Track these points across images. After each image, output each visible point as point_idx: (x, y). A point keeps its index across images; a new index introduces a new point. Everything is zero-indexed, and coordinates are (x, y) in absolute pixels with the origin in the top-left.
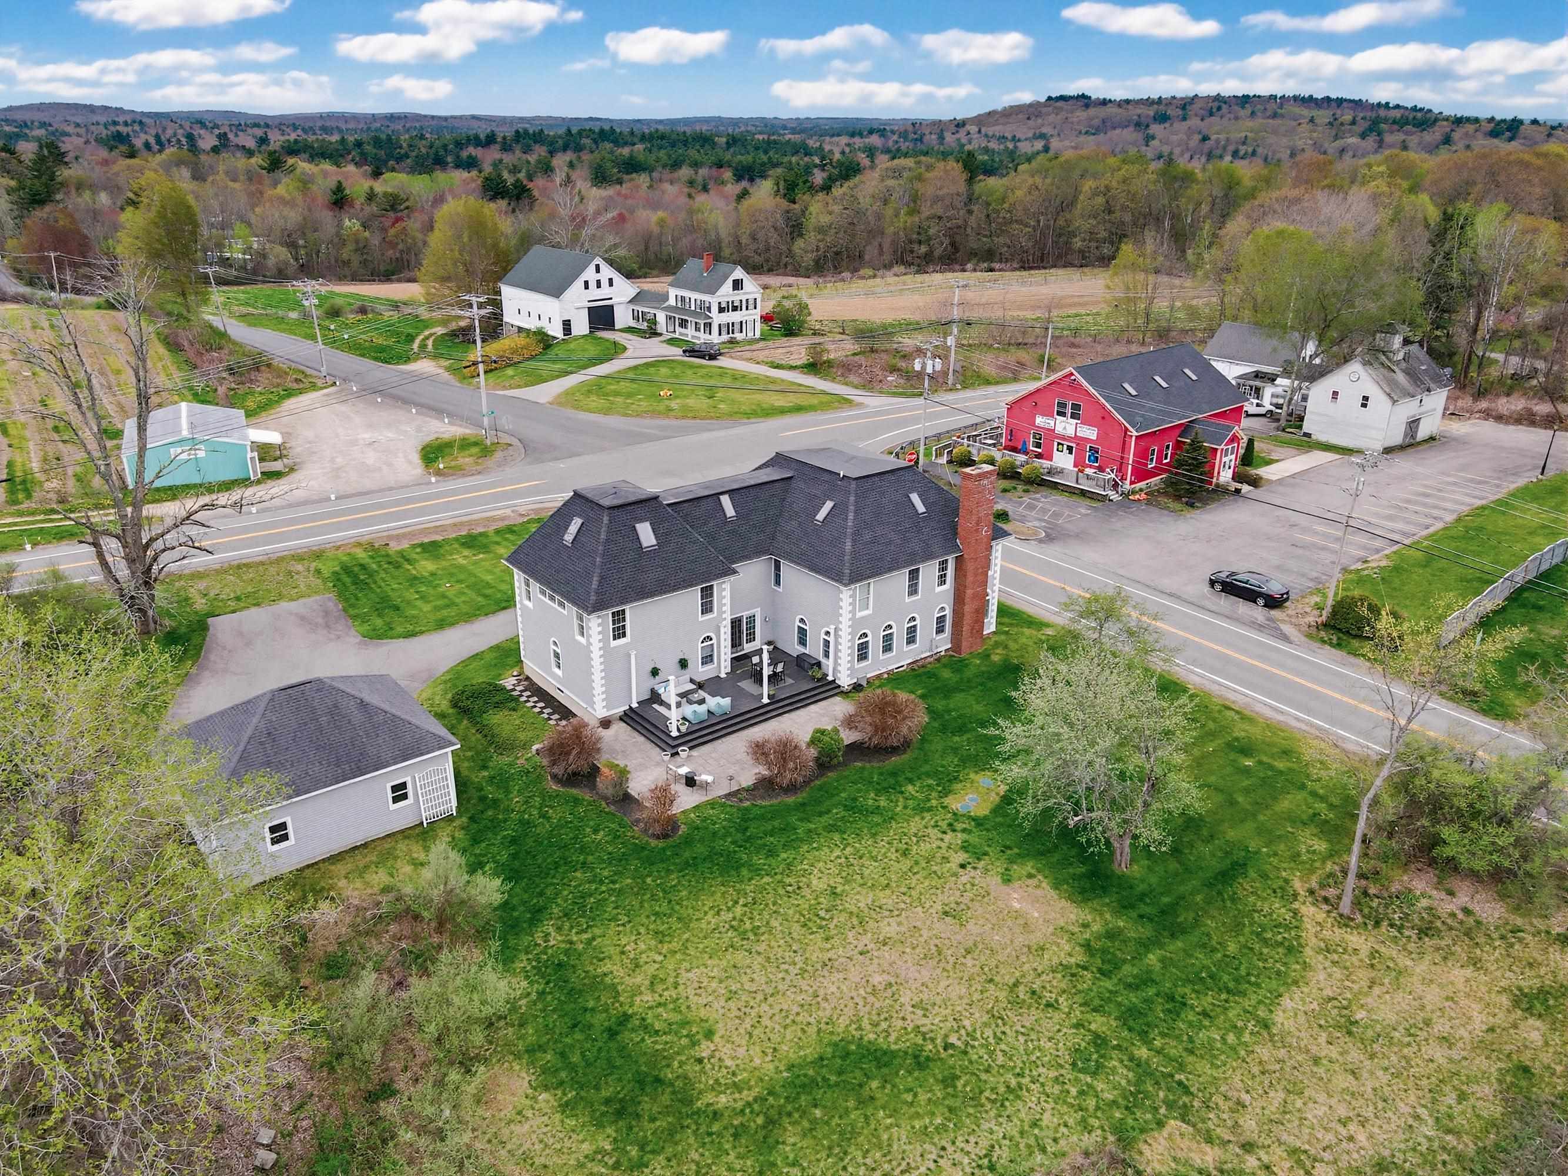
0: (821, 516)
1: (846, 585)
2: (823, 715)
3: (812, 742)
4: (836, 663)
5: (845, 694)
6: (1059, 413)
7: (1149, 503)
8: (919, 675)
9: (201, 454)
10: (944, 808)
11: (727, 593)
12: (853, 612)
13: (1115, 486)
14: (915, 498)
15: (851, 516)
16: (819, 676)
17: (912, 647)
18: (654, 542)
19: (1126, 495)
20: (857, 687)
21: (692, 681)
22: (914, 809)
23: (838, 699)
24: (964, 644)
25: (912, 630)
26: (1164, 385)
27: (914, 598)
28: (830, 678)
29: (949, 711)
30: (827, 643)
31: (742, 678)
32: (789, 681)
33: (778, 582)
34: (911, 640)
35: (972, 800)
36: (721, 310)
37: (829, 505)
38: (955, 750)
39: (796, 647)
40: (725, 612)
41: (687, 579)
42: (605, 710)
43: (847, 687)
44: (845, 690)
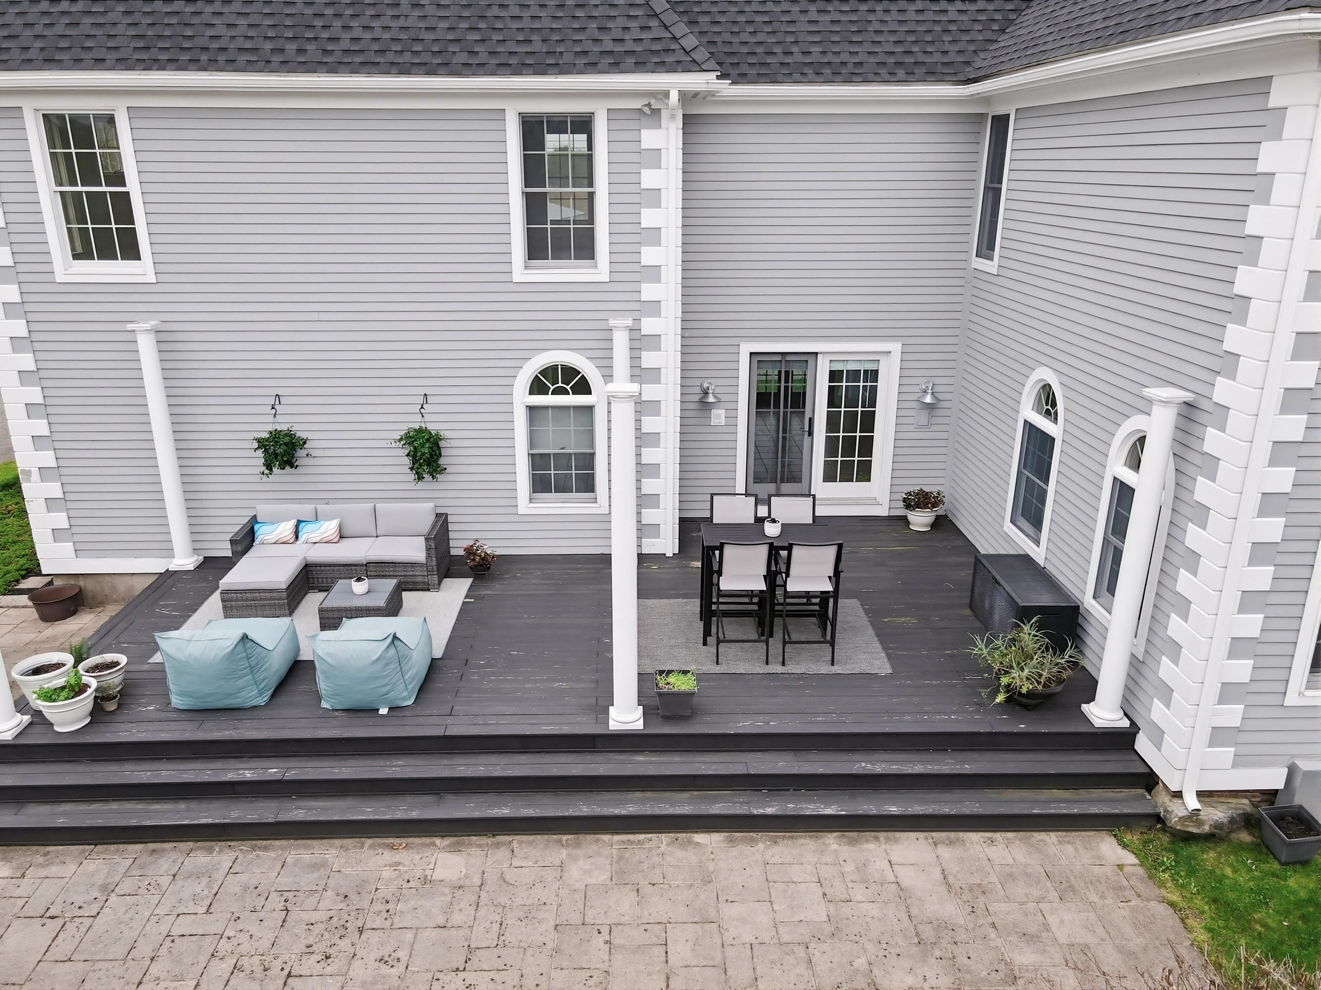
20: (1274, 824)
21: (435, 532)
28: (1106, 712)
33: (986, 247)
39: (1009, 527)
40: (654, 273)
41: (429, 36)
42: (68, 547)
43: (1192, 802)
44: (1176, 812)
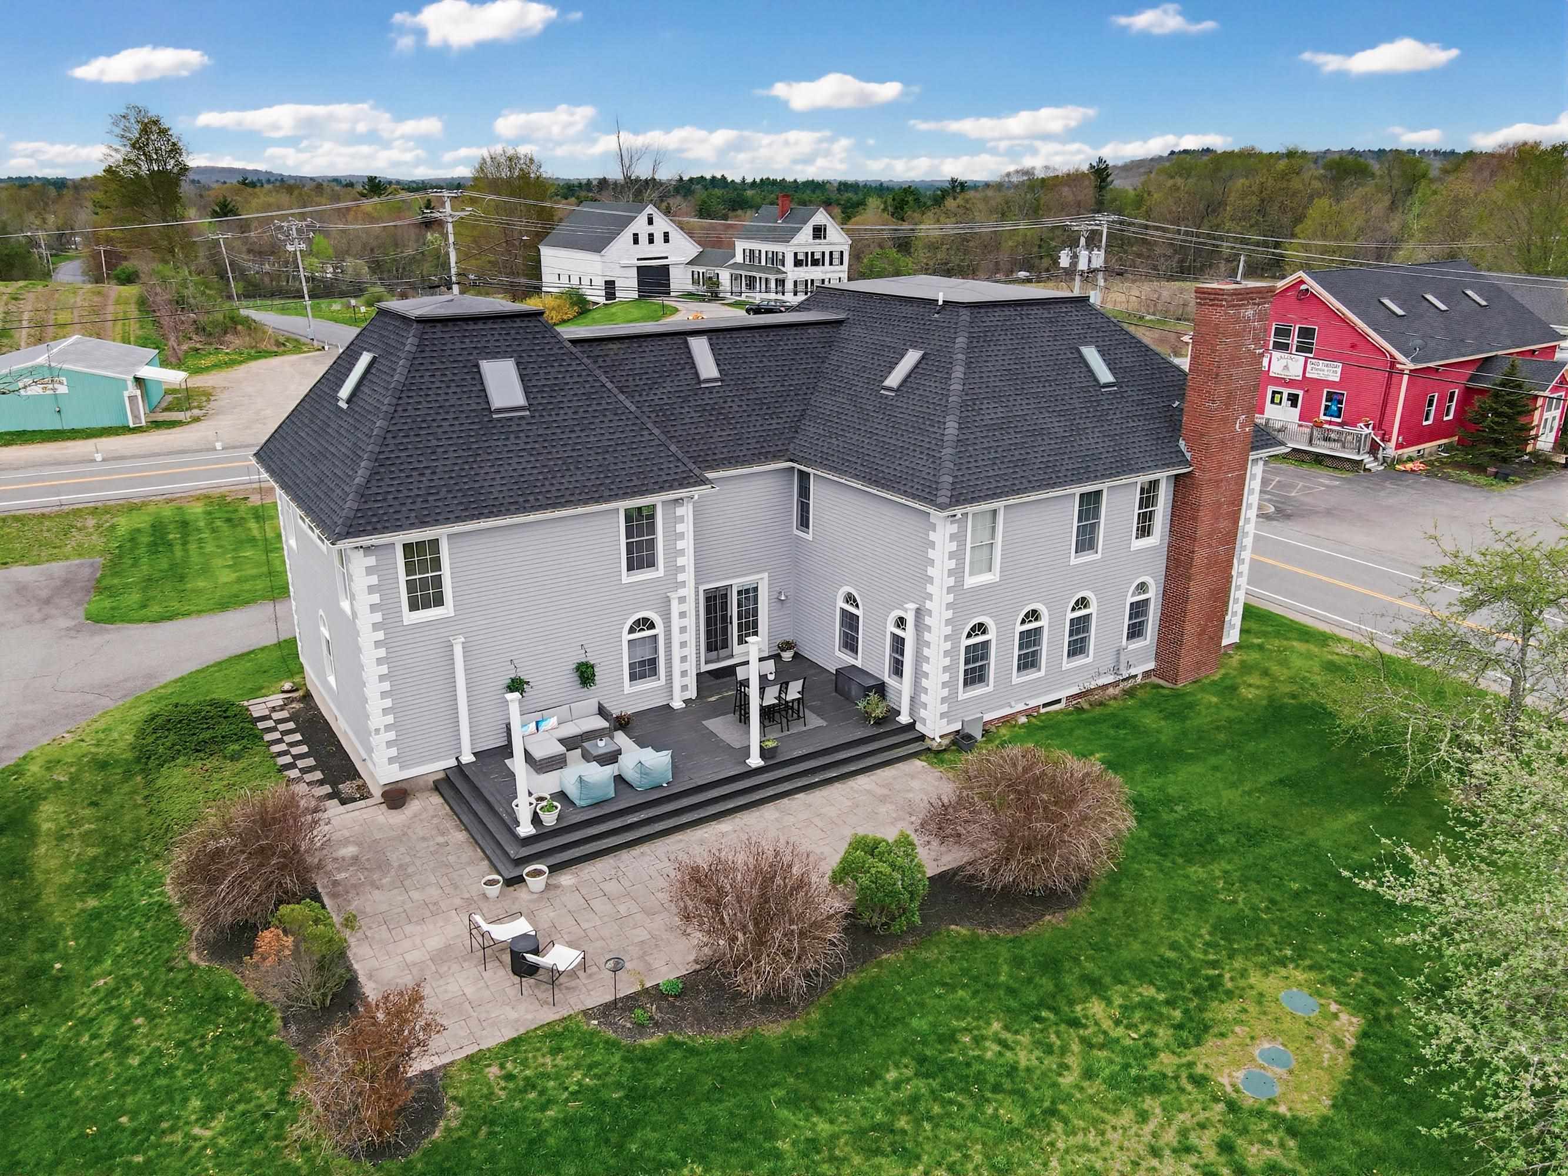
0: (894, 379)
1: (942, 507)
2: (883, 799)
3: (846, 871)
4: (918, 688)
5: (935, 755)
6: (1278, 346)
7: (1429, 474)
8: (1095, 721)
9: (62, 389)
10: (1199, 1081)
11: (686, 527)
12: (957, 573)
13: (1374, 449)
14: (1092, 355)
15: (958, 372)
16: (879, 712)
17: (1080, 661)
18: (520, 400)
19: (1390, 464)
20: (961, 741)
21: (602, 711)
22: (1113, 1082)
23: (918, 764)
24: (1186, 661)
25: (1080, 626)
26: (1443, 307)
27: (1088, 557)
28: (904, 719)
29: (1169, 802)
30: (898, 644)
31: (716, 711)
32: (814, 721)
33: (804, 522)
34: (1077, 648)
35: (1272, 1059)
36: (798, 263)
37: (912, 357)
38: (1201, 902)
39: (838, 653)
40: (682, 569)
41: (589, 484)
42: (396, 766)
43: (938, 740)
44: (934, 745)
